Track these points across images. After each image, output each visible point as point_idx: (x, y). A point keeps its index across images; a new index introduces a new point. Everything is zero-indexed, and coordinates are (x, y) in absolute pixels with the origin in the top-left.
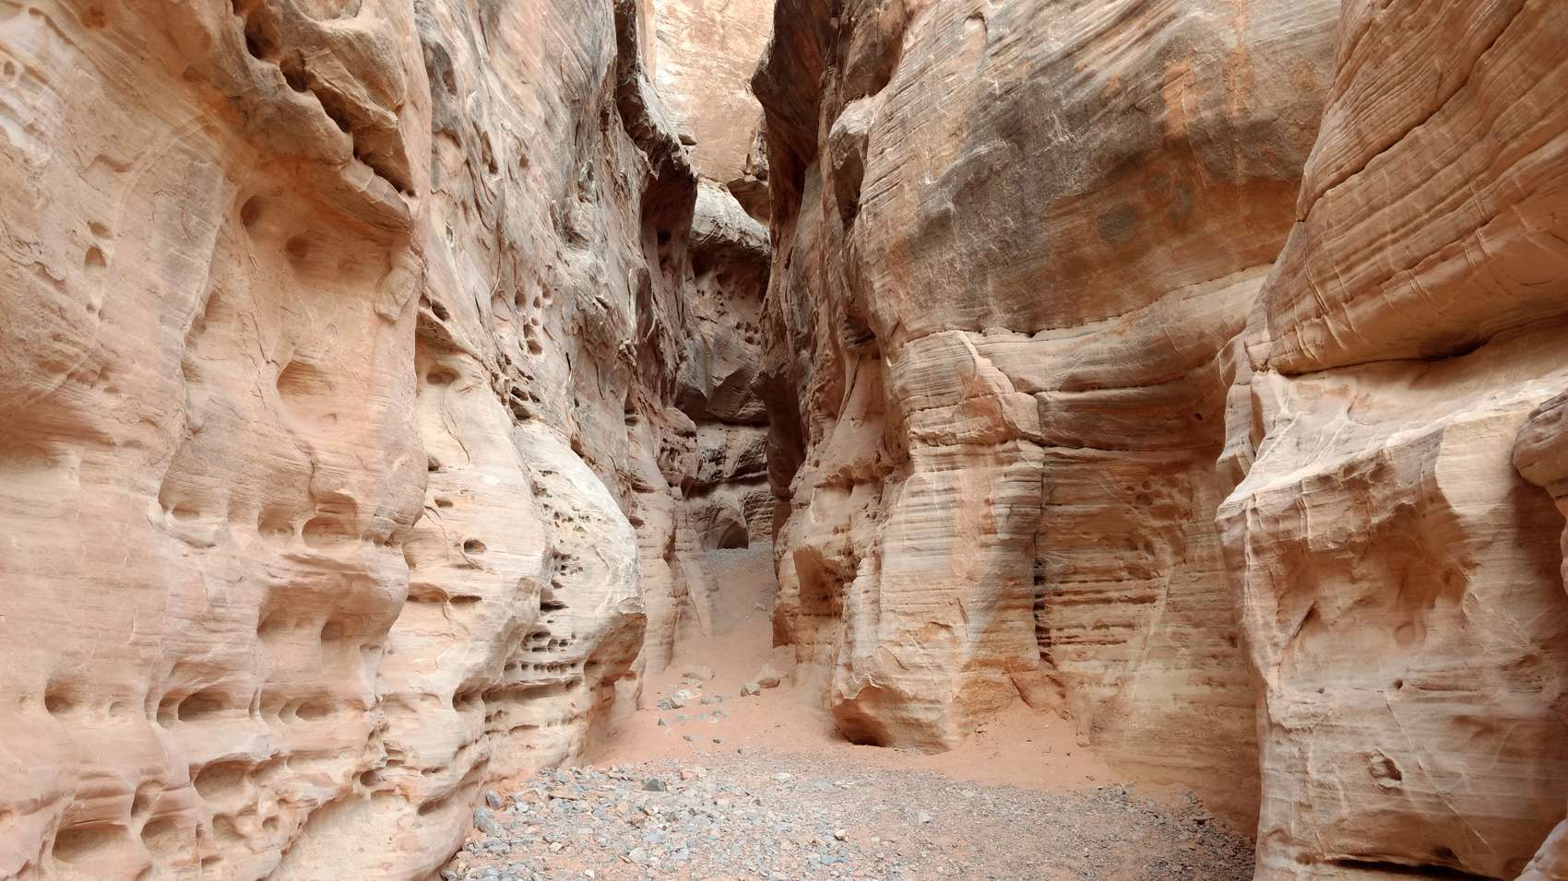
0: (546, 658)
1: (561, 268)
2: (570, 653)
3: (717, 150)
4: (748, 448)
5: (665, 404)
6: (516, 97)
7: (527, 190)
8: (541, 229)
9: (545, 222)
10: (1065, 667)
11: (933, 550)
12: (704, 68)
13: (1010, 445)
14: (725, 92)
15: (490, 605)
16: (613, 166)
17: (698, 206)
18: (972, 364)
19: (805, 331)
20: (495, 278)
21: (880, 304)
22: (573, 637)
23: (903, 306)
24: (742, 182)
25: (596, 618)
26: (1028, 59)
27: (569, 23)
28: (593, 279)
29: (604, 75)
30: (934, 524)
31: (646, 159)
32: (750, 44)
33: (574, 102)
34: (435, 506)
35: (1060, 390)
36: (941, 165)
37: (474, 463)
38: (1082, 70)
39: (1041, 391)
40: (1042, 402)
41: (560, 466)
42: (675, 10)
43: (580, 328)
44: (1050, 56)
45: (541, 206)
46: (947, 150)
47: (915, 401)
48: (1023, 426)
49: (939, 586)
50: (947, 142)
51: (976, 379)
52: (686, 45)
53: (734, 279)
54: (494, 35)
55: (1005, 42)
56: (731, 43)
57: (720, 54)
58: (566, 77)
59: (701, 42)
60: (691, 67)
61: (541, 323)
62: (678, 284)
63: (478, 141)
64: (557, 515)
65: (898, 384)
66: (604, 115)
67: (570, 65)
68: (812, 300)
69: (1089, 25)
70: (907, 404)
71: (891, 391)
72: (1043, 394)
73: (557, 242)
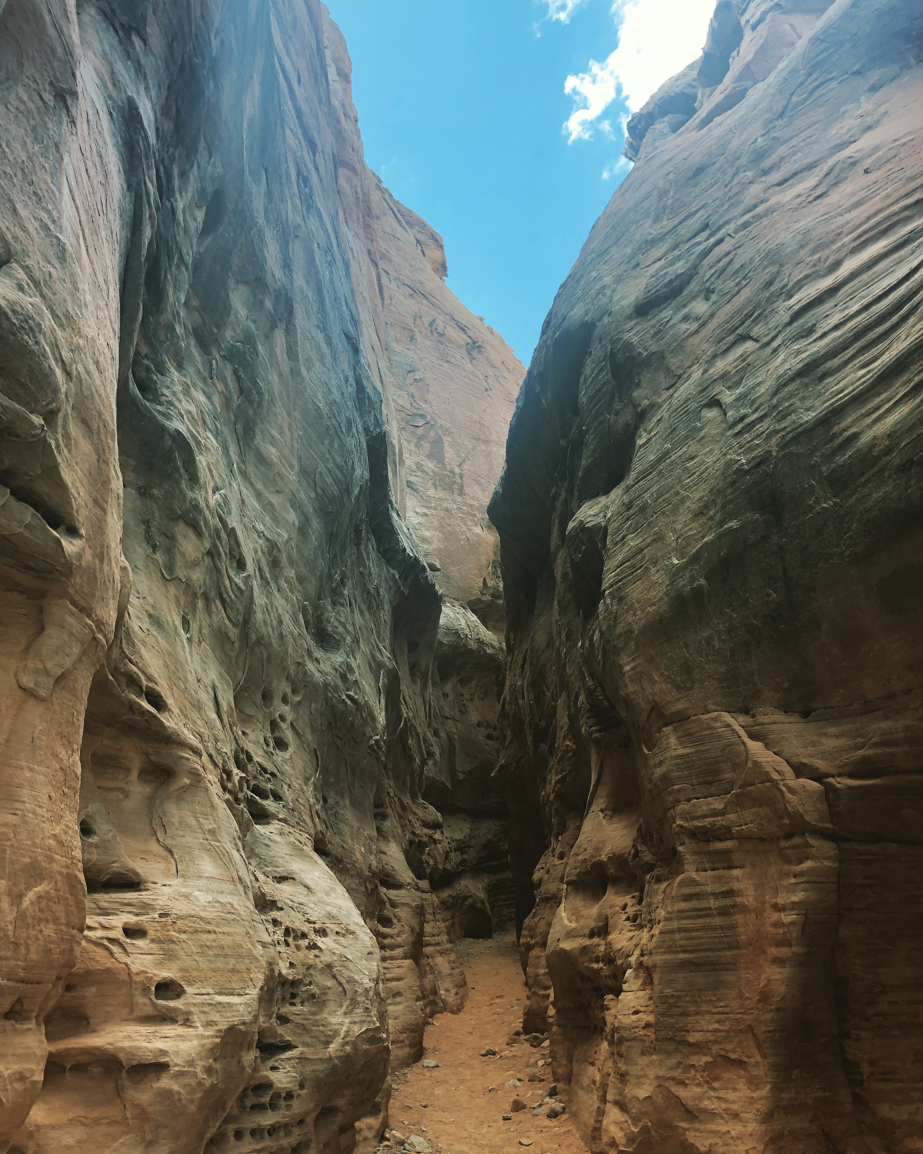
0: (268, 1119)
1: (311, 666)
2: (298, 1107)
3: (458, 575)
4: (489, 837)
5: (414, 798)
6: (271, 504)
7: (279, 590)
8: (292, 627)
9: (296, 621)
10: (885, 1111)
11: (714, 964)
12: (446, 510)
13: (796, 840)
14: (464, 528)
15: (181, 1074)
16: (366, 577)
17: (442, 621)
18: (742, 748)
19: (543, 723)
20: (240, 674)
21: (631, 688)
22: (302, 1086)
23: (657, 689)
24: (479, 600)
25: (330, 1058)
26: (777, 432)
27: (323, 443)
28: (343, 677)
29: (356, 492)
30: (711, 933)
31: (397, 577)
32: (483, 490)
33: (327, 513)
34: (123, 938)
35: (850, 776)
36: (688, 544)
37: (183, 876)
38: (840, 434)
39: (828, 776)
40: (829, 789)
41: (297, 871)
42: (422, 465)
43: (330, 723)
44: (801, 425)
45: (293, 605)
46: (694, 528)
47: (679, 790)
48: (812, 818)
49: (726, 1010)
50: (693, 520)
51: (749, 764)
52: (431, 492)
53: (474, 683)
54: (248, 445)
55: (747, 421)
56: (467, 490)
57: (459, 499)
58: (319, 491)
59: (444, 490)
60: (435, 509)
61: (290, 718)
62: (424, 688)
63: (224, 535)
64: (287, 932)
65: (659, 771)
66: (358, 532)
67: (324, 481)
68: (549, 694)
69: (842, 391)
70: (670, 794)
71: (650, 780)
72: (831, 780)
73: (309, 641)
